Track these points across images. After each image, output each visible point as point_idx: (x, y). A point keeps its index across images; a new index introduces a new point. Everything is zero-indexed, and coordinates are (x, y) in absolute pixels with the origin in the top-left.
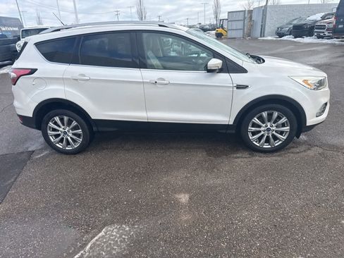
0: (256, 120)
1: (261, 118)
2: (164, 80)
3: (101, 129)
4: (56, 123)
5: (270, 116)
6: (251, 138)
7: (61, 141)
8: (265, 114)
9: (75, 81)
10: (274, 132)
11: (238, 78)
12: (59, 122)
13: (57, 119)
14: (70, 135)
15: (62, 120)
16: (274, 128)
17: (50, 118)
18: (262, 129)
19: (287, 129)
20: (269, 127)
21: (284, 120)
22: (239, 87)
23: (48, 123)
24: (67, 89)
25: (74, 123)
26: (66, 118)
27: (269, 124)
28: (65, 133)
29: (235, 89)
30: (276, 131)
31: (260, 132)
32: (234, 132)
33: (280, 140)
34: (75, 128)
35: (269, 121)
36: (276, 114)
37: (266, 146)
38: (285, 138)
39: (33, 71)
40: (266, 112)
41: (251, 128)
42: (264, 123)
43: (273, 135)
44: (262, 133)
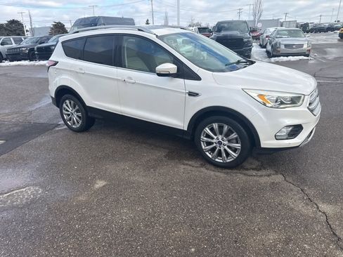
0: (207, 130)
1: (212, 130)
2: (131, 79)
4: (67, 106)
5: (221, 128)
6: (203, 147)
7: (70, 119)
8: (215, 126)
10: (226, 147)
11: (191, 84)
12: (69, 105)
13: (67, 101)
14: (75, 116)
15: (70, 103)
16: (226, 142)
17: (64, 101)
18: (214, 141)
19: (238, 146)
20: (220, 140)
21: (234, 135)
22: (191, 94)
23: (63, 104)
25: (77, 107)
26: (72, 102)
27: (220, 137)
28: (72, 114)
29: (187, 94)
30: (228, 147)
31: (212, 143)
32: (189, 138)
33: (232, 157)
34: (77, 111)
35: (221, 133)
36: (226, 128)
37: (219, 160)
38: (236, 155)
39: (56, 63)
40: (217, 124)
41: (203, 138)
42: (216, 135)
43: (225, 150)
44: (215, 145)
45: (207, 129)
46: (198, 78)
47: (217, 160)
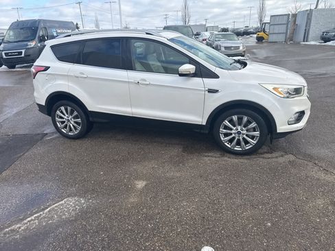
0: (227, 123)
1: (231, 121)
2: (145, 80)
3: (96, 120)
4: (62, 112)
5: (240, 119)
6: (222, 139)
7: (66, 127)
8: (235, 118)
9: (77, 79)
10: (244, 136)
11: (210, 83)
12: (64, 112)
13: (63, 108)
14: (72, 122)
15: (66, 110)
16: (245, 132)
17: (58, 108)
18: (233, 132)
19: (257, 133)
20: (239, 130)
21: (253, 125)
22: (211, 91)
23: (56, 111)
24: (70, 84)
25: (75, 113)
26: (69, 108)
27: (239, 128)
28: (68, 121)
29: (207, 93)
30: (247, 135)
31: (231, 134)
32: (207, 132)
33: (251, 144)
34: (76, 117)
35: (240, 124)
36: (245, 119)
37: (238, 148)
38: (255, 142)
39: (47, 68)
40: (236, 116)
41: (222, 130)
42: (234, 126)
43: (244, 139)
44: (233, 135)
45: (226, 121)
46: (216, 76)
47: (236, 149)
